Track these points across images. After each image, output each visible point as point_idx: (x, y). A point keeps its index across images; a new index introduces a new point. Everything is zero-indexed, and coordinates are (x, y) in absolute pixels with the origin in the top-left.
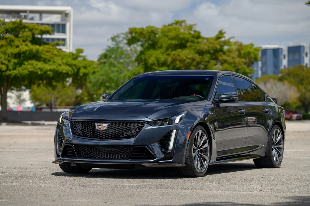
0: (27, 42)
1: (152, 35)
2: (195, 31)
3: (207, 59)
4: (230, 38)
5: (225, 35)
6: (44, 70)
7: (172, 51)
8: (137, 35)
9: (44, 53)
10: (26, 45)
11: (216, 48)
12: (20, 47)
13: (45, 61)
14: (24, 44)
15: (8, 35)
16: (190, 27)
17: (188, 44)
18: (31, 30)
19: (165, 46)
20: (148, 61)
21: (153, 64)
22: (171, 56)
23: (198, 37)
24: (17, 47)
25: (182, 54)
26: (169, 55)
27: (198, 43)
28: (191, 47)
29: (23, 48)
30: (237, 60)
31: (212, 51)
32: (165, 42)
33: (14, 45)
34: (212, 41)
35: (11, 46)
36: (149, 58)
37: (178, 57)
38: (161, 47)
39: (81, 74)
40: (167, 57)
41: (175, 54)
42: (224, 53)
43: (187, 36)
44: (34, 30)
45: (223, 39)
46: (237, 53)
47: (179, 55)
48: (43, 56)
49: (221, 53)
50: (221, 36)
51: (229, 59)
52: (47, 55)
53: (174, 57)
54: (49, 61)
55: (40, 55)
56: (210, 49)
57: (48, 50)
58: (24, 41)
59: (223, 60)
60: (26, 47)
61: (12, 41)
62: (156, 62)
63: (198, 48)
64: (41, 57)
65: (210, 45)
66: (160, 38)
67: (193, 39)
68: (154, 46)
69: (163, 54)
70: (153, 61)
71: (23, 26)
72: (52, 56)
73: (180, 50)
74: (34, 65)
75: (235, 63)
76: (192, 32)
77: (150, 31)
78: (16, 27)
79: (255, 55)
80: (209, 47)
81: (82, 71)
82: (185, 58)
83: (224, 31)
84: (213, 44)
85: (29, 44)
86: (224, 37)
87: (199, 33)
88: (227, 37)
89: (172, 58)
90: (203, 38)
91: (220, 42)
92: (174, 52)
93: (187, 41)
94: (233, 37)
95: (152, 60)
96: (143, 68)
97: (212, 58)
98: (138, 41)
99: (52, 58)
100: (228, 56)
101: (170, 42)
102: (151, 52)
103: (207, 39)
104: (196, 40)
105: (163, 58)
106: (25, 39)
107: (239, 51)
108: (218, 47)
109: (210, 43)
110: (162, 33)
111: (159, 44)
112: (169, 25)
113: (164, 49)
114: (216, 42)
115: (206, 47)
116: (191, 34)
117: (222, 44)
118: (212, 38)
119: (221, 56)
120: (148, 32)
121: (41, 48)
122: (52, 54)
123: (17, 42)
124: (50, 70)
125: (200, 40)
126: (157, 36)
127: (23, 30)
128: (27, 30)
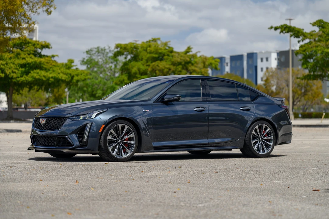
0: (31, 55)
1: (135, 50)
2: (169, 47)
3: (180, 69)
4: (197, 53)
5: (192, 50)
6: (47, 77)
7: (152, 63)
8: (121, 50)
9: (46, 64)
10: (31, 58)
11: (187, 60)
12: (27, 59)
13: (47, 70)
14: (29, 56)
15: (15, 50)
16: (166, 44)
17: (165, 57)
18: (34, 45)
19: (145, 58)
20: (131, 71)
21: (136, 73)
22: (151, 66)
23: (172, 52)
24: (24, 59)
25: (161, 65)
26: (149, 65)
27: (172, 56)
28: (167, 59)
29: (29, 60)
30: (203, 70)
31: (183, 63)
32: (145, 56)
33: (21, 57)
34: (183, 55)
35: (18, 58)
36: (132, 68)
37: (157, 67)
38: (142, 60)
39: (75, 81)
40: (147, 67)
41: (154, 65)
42: (193, 64)
43: (164, 51)
44: (36, 45)
45: (191, 53)
46: (203, 65)
47: (158, 66)
48: (44, 66)
49: (190, 64)
50: (189, 50)
51: (197, 69)
52: (47, 66)
53: (154, 67)
54: (49, 70)
55: (42, 65)
56: (182, 61)
57: (49, 62)
58: (29, 54)
59: (192, 70)
60: (31, 60)
61: (18, 54)
62: (138, 72)
63: (173, 60)
64: (43, 67)
65: (182, 58)
66: (140, 52)
67: (168, 53)
68: (136, 58)
69: (143, 65)
70: (136, 70)
71: (27, 42)
72: (51, 66)
73: (159, 62)
74: (40, 73)
75: (201, 72)
76: (167, 48)
77: (133, 46)
78: (22, 43)
79: (215, 66)
80: (181, 60)
81: (76, 78)
82: (163, 68)
83: (191, 47)
84: (184, 57)
85: (33, 57)
86: (191, 51)
87: (172, 48)
88: (193, 51)
89: (152, 68)
90: (176, 52)
91: (189, 55)
92: (154, 63)
93: (164, 55)
94: (199, 52)
95: (134, 70)
96: (126, 76)
97: (183, 68)
98: (123, 54)
99: (51, 68)
100: (196, 67)
101: (149, 55)
102: (133, 63)
103: (178, 53)
104: (170, 54)
105: (143, 68)
106: (29, 53)
107: (204, 63)
108: (188, 59)
109: (181, 56)
110: (141, 48)
111: (140, 57)
112: (147, 42)
113: (144, 61)
114: (186, 56)
115: (179, 60)
116: (166, 49)
117: (190, 57)
118: (182, 53)
119: (190, 66)
120: (131, 47)
121: (43, 60)
122: (51, 65)
123: (23, 55)
124: (52, 78)
125: (173, 54)
126: (138, 51)
127: (28, 45)
128: (30, 45)
